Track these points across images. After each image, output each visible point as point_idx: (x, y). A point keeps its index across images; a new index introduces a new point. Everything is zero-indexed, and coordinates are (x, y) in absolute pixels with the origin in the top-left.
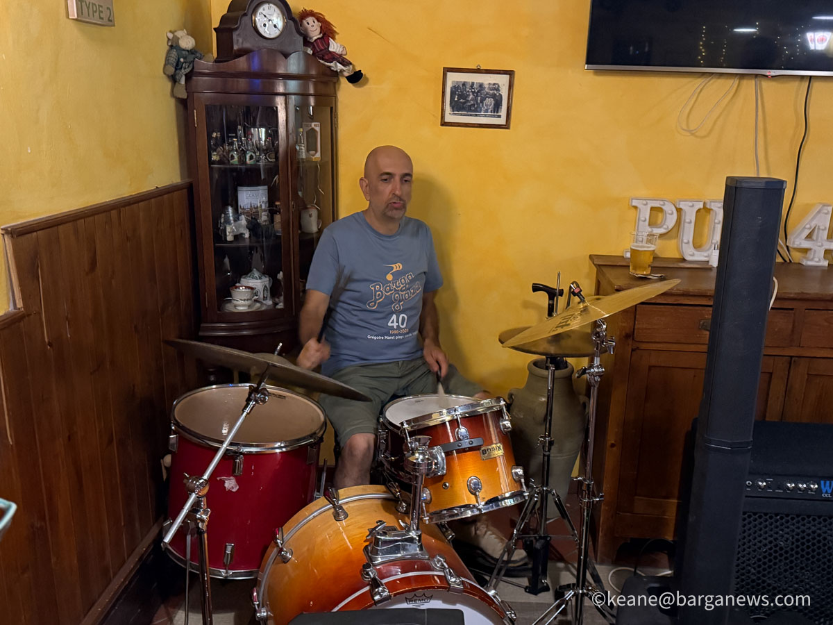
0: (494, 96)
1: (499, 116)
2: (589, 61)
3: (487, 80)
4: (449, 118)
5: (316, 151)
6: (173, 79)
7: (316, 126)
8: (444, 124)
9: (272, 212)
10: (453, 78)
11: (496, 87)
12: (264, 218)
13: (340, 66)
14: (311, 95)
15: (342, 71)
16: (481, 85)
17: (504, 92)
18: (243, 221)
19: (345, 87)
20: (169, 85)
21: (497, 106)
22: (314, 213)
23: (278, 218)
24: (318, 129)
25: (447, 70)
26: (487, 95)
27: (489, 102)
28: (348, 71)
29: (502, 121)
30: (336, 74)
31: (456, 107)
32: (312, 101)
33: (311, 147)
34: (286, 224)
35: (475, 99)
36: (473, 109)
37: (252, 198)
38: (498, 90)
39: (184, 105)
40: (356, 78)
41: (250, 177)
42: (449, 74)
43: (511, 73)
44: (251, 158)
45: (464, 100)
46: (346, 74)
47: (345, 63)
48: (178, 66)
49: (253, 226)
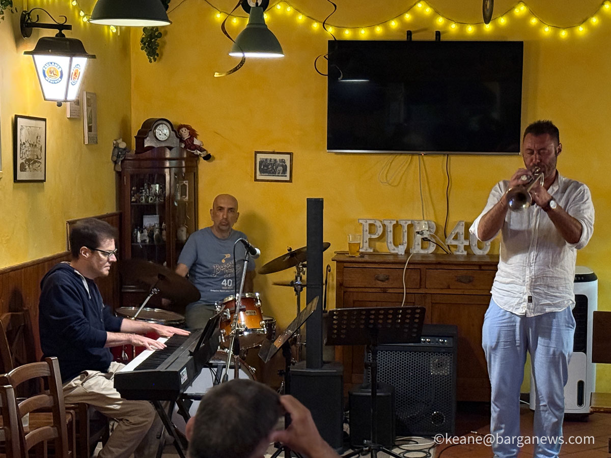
0: (282, 166)
1: (286, 176)
2: (331, 146)
3: (278, 157)
4: (259, 177)
5: (186, 196)
6: (115, 163)
7: (186, 183)
8: (256, 180)
9: (161, 229)
10: (260, 156)
11: (283, 161)
12: (157, 232)
13: (199, 152)
14: (183, 167)
15: (200, 154)
16: (275, 160)
17: (288, 164)
18: (146, 233)
19: (203, 164)
20: (113, 165)
21: (285, 171)
22: (184, 229)
23: (164, 232)
24: (187, 184)
25: (257, 153)
26: (279, 165)
27: (280, 168)
28: (203, 154)
29: (288, 178)
31: (263, 171)
32: (184, 170)
33: (183, 194)
34: (168, 236)
35: (272, 167)
36: (273, 172)
37: (150, 221)
38: (284, 162)
39: (119, 175)
41: (149, 209)
42: (258, 154)
43: (291, 154)
44: (151, 199)
45: (267, 168)
46: (203, 156)
48: (118, 156)
49: (151, 235)
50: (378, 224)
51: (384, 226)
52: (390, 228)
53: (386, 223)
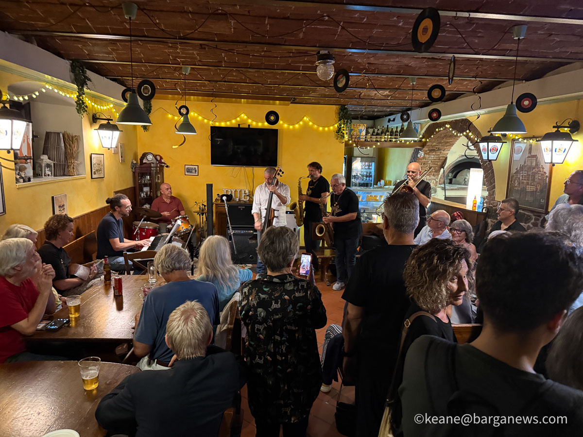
2: (212, 163)
3: (193, 167)
4: (186, 174)
5: (160, 180)
6: (132, 168)
7: (159, 175)
11: (195, 168)
12: (149, 193)
17: (197, 169)
18: (145, 193)
19: (165, 169)
21: (196, 172)
23: (152, 193)
27: (194, 171)
29: (197, 174)
30: (163, 166)
31: (187, 172)
32: (158, 171)
33: (158, 179)
34: (153, 195)
35: (191, 170)
36: (191, 172)
37: (146, 189)
39: (134, 173)
40: (167, 166)
41: (146, 185)
42: (186, 166)
43: (198, 166)
44: (146, 181)
45: (189, 170)
46: (165, 166)
47: (165, 164)
48: (133, 166)
49: (147, 194)
50: (229, 190)
52: (233, 192)
53: (232, 190)
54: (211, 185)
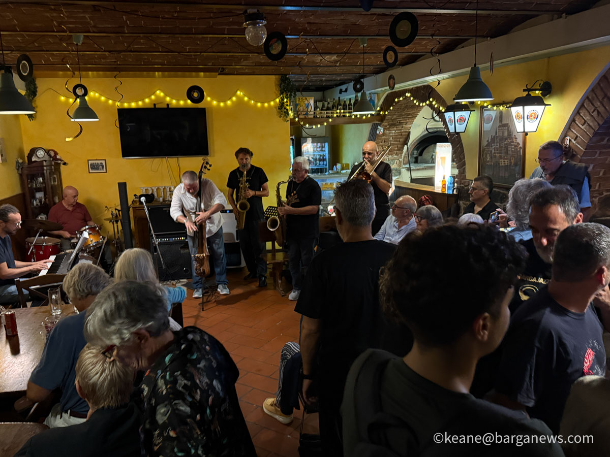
2: (124, 155)
3: (99, 162)
4: (90, 171)
5: (56, 182)
6: (18, 169)
7: (55, 176)
8: (89, 173)
9: (45, 198)
10: (90, 162)
11: (101, 163)
12: (43, 200)
13: (60, 162)
16: (98, 163)
17: (104, 164)
18: (38, 201)
19: (62, 167)
20: (17, 171)
21: (103, 168)
22: (57, 197)
23: (47, 200)
25: (88, 160)
26: (100, 165)
27: (101, 167)
28: (62, 162)
29: (105, 171)
30: (60, 164)
31: (92, 169)
32: (53, 170)
33: (54, 181)
34: (49, 201)
35: (97, 167)
36: (98, 169)
37: (39, 195)
39: (21, 175)
40: (65, 164)
41: (39, 190)
43: (105, 160)
44: (39, 185)
45: (94, 167)
47: (61, 160)
48: (19, 166)
49: (40, 201)
50: (149, 189)
51: (152, 189)
52: (155, 190)
53: (153, 188)
54: (125, 184)
